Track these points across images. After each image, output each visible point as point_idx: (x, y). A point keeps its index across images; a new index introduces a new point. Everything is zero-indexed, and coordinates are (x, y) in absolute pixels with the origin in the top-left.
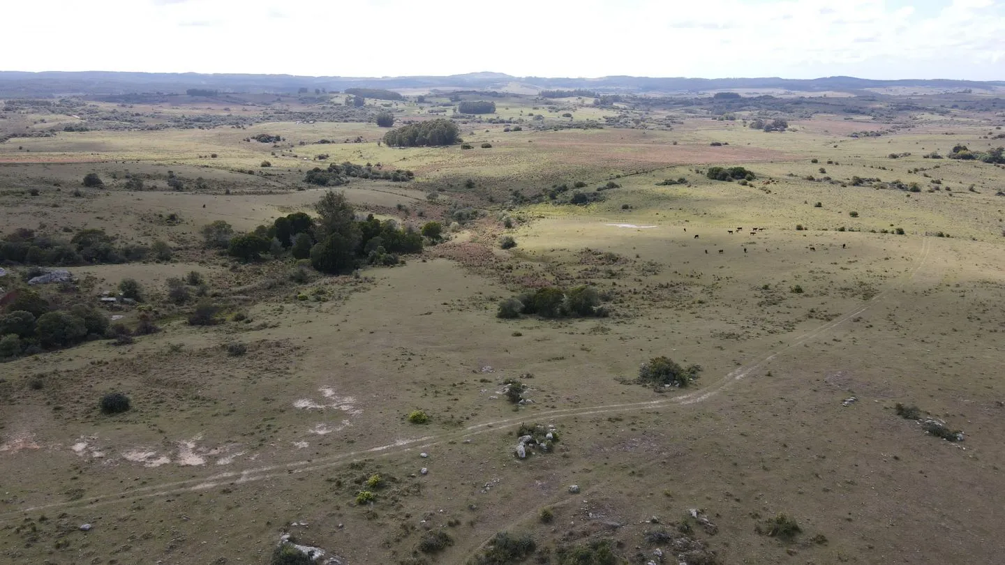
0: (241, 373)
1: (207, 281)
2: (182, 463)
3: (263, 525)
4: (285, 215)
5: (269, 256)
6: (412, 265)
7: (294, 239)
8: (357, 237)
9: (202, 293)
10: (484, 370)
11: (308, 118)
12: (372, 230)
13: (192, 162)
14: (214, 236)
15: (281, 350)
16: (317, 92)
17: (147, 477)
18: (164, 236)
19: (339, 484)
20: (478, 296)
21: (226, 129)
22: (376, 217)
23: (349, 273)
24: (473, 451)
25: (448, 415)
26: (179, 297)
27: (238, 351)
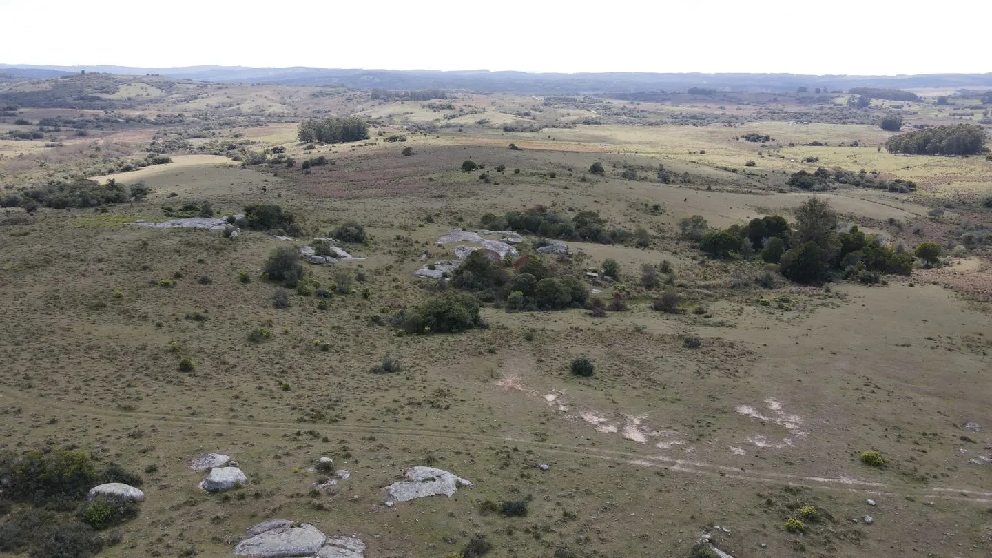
0: (693, 366)
1: (676, 271)
2: (627, 436)
3: (688, 516)
4: (761, 217)
5: (738, 255)
6: (897, 286)
7: (766, 242)
8: (837, 248)
9: (670, 282)
10: (968, 426)
11: (803, 119)
12: (853, 243)
13: (681, 157)
14: (689, 229)
15: (733, 352)
16: (818, 91)
17: (598, 441)
18: (647, 224)
19: (769, 503)
20: (976, 337)
21: (718, 127)
22: (861, 229)
23: (820, 285)
24: (937, 517)
25: (911, 466)
26: (649, 282)
27: (692, 344)
